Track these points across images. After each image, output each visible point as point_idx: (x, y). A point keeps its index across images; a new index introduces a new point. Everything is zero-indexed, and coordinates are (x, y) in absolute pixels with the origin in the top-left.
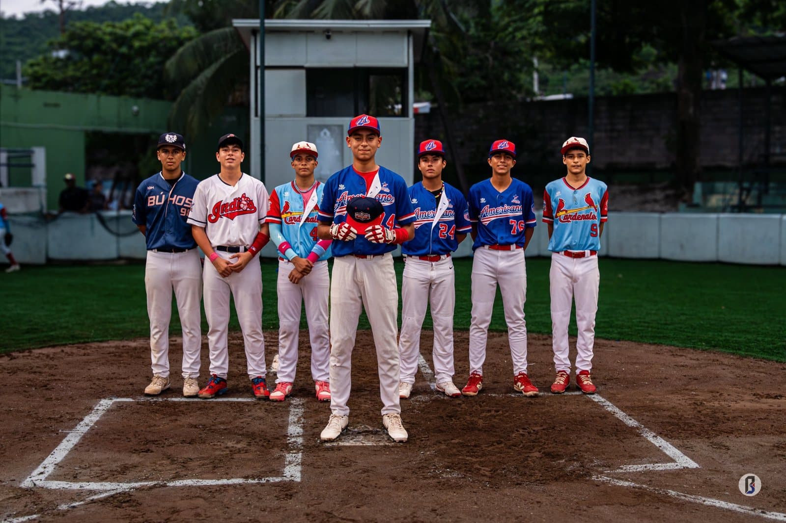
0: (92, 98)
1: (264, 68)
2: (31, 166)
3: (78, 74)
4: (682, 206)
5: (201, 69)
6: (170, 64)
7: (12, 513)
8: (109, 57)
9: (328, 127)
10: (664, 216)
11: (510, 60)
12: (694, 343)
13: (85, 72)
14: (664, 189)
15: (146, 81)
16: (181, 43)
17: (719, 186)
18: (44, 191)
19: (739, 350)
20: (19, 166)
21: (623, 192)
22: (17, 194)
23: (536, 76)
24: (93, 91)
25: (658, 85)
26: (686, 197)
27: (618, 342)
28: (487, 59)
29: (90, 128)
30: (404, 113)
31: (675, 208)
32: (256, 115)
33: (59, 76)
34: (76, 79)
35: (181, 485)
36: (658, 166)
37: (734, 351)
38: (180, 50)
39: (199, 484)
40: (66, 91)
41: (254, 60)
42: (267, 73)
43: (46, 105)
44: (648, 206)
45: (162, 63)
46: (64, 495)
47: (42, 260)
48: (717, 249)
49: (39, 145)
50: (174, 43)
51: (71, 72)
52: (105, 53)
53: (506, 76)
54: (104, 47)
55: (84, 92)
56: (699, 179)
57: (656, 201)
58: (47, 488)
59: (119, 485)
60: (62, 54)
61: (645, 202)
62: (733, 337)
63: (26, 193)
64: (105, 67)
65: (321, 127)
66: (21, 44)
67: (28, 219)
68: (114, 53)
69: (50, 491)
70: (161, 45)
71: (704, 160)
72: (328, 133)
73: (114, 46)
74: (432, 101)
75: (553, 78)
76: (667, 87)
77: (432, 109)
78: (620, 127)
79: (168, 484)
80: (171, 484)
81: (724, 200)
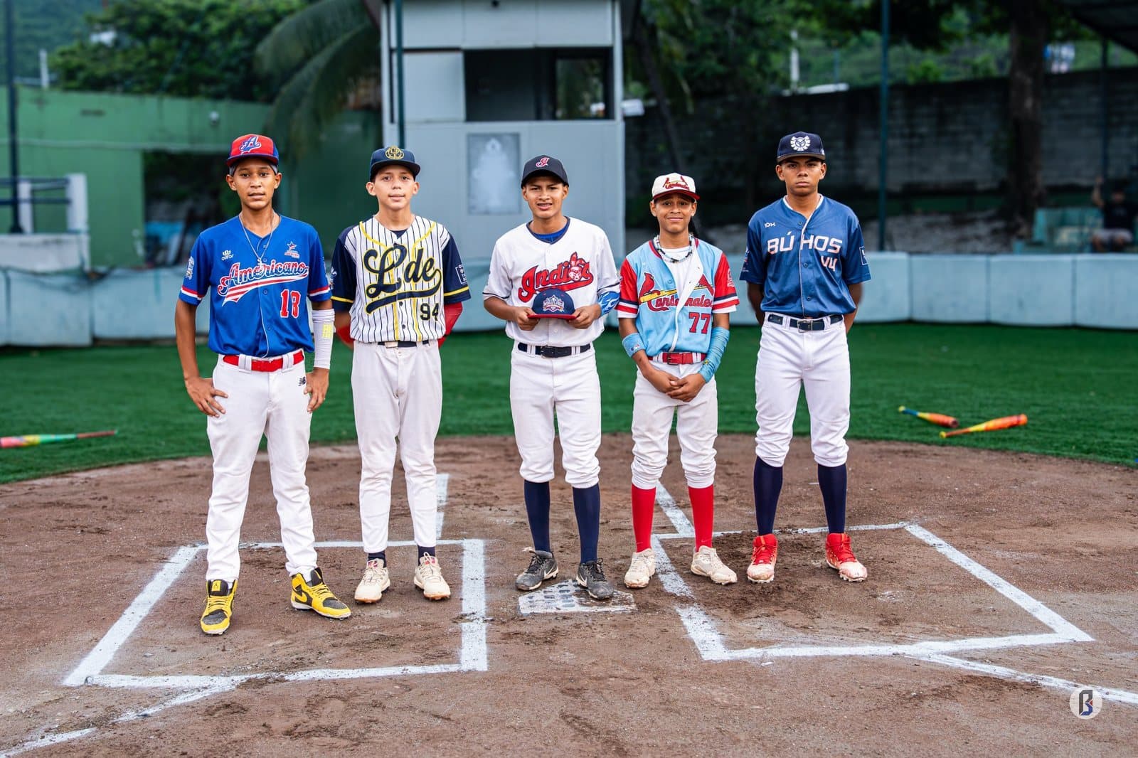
0: (151, 102)
1: (401, 51)
2: (67, 202)
3: (130, 67)
4: (1018, 245)
5: (308, 56)
6: (265, 49)
7: (52, 727)
8: (174, 41)
9: (498, 136)
10: (995, 259)
11: (760, 34)
12: (1057, 448)
13: (140, 64)
14: (989, 220)
15: (228, 75)
16: (277, 17)
17: (1073, 213)
18: (85, 238)
19: (1126, 457)
20: (49, 202)
21: (930, 226)
22: (46, 243)
23: (794, 57)
24: (152, 91)
25: (975, 68)
26: (1024, 231)
27: (943, 448)
28: (726, 33)
29: (150, 145)
30: (608, 114)
31: (1007, 248)
32: (392, 121)
33: (101, 71)
34: (128, 75)
35: (306, 678)
36: (980, 187)
37: (1119, 460)
38: (278, 29)
39: (333, 677)
40: (113, 92)
41: (387, 41)
42: (407, 58)
43: (85, 113)
44: (969, 246)
45: (251, 48)
46: (129, 696)
47: (85, 340)
48: (1074, 308)
49: (76, 170)
50: (268, 19)
51: (119, 64)
52: (168, 35)
53: (753, 59)
54: (165, 26)
55: (140, 93)
56: (1041, 203)
57: (978, 238)
58: (103, 686)
59: (212, 680)
60: (107, 37)
61: (964, 240)
62: (1115, 438)
63: (58, 242)
64: (169, 56)
65: (487, 137)
66: (46, 27)
67: (62, 280)
68: (182, 35)
69: (108, 691)
70: (249, 22)
71: (1047, 176)
72: (498, 146)
73: (181, 24)
74: (646, 97)
75: (818, 62)
76: (987, 71)
77: (647, 109)
78: (923, 130)
79: (286, 678)
80: (291, 677)
81: (1081, 234)
